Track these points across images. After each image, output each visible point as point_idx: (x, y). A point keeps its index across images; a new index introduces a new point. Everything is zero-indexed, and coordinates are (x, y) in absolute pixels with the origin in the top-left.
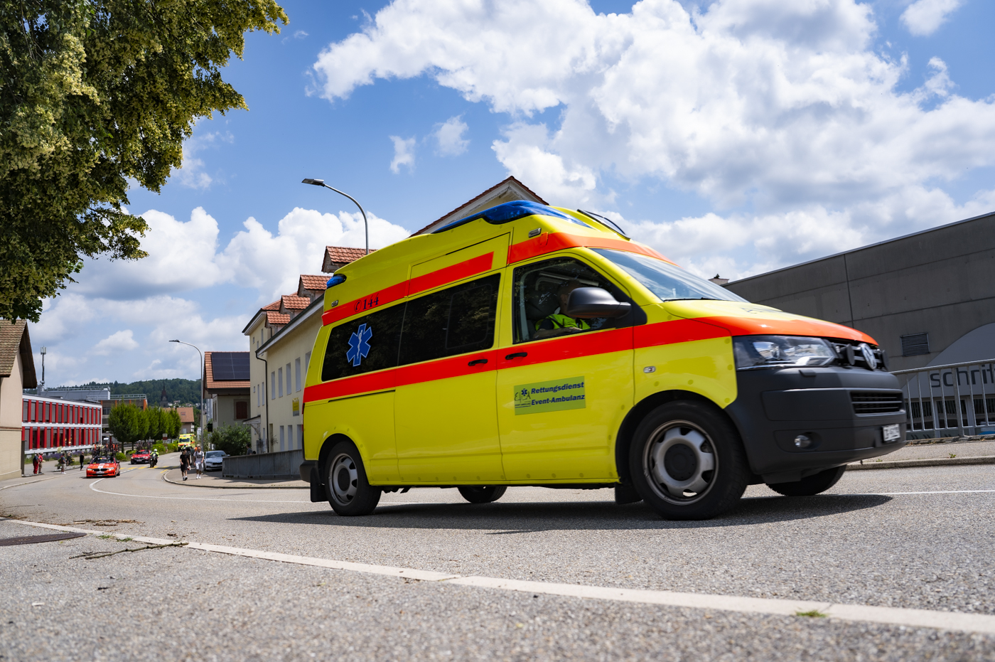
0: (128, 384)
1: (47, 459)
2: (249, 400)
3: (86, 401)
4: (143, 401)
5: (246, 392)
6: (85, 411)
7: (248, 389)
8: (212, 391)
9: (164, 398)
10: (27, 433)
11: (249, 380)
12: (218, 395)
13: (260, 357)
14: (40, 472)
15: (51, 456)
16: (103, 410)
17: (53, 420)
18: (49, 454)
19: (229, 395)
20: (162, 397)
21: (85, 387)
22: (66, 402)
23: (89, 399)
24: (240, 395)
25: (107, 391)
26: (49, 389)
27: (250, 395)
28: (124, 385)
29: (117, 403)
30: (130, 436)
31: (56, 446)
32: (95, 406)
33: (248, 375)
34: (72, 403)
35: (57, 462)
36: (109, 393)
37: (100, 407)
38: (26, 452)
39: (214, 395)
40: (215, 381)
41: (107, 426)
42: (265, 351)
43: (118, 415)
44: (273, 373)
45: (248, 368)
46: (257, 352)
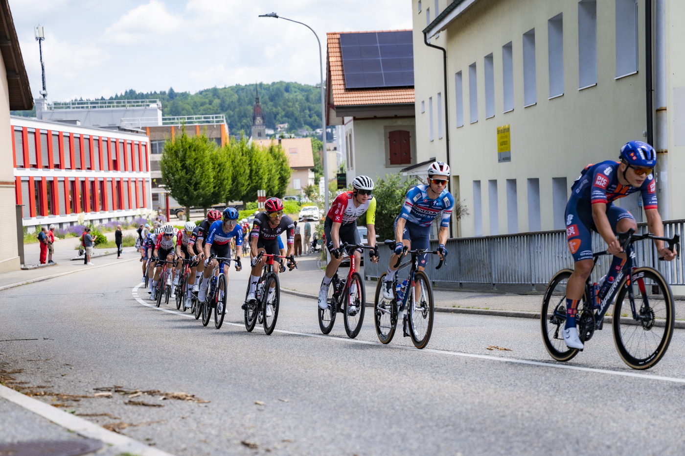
0: (193, 93)
1: (61, 236)
2: (414, 127)
3: (120, 129)
4: (220, 128)
5: (407, 111)
6: (121, 147)
7: (412, 106)
8: (343, 110)
9: (259, 120)
10: (24, 187)
11: (412, 87)
12: (355, 119)
13: (432, 41)
14: (50, 261)
15: (69, 230)
16: (152, 145)
17: (67, 164)
18: (65, 227)
19: (375, 118)
20: (254, 119)
21: (117, 100)
22: (87, 132)
23: (125, 125)
24: (396, 117)
25: (155, 110)
26: (57, 105)
27: (414, 117)
28: (185, 95)
29: (174, 134)
30: (198, 196)
31: (75, 211)
32: (136, 138)
33: (411, 76)
34: (96, 133)
35: (77, 242)
36: (160, 113)
37: (145, 139)
38: (26, 222)
39: (347, 119)
40: (348, 90)
41: (159, 174)
42: (443, 29)
43: (177, 156)
44: (459, 74)
45: (410, 64)
46: (426, 32)
